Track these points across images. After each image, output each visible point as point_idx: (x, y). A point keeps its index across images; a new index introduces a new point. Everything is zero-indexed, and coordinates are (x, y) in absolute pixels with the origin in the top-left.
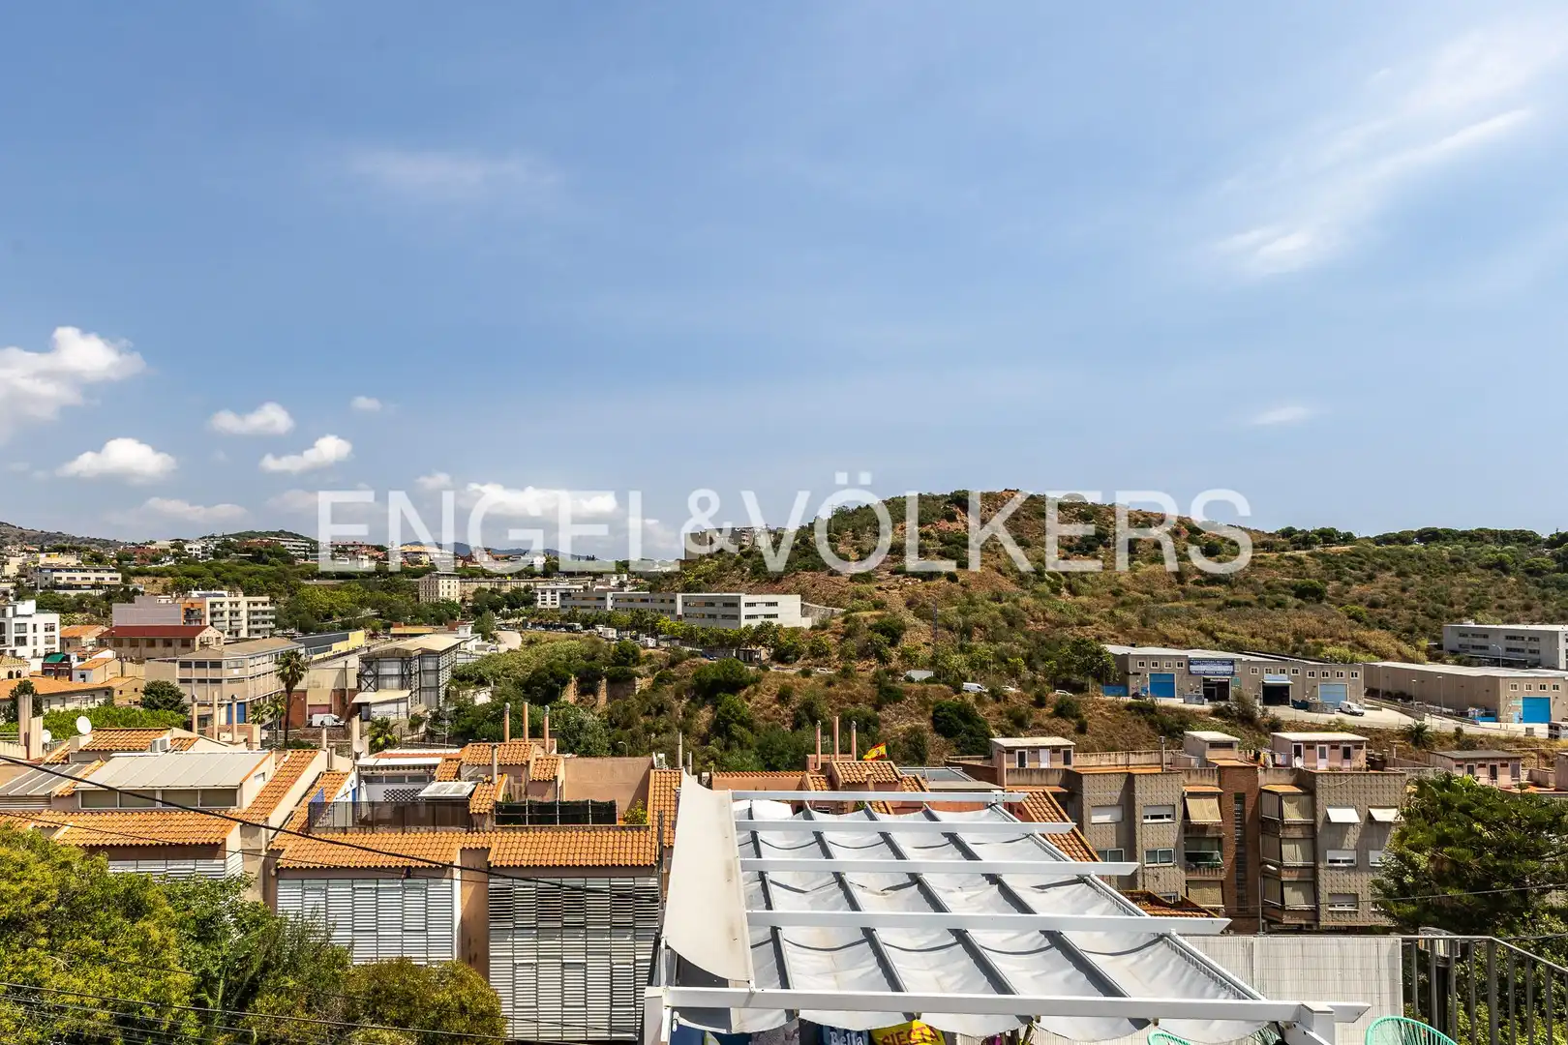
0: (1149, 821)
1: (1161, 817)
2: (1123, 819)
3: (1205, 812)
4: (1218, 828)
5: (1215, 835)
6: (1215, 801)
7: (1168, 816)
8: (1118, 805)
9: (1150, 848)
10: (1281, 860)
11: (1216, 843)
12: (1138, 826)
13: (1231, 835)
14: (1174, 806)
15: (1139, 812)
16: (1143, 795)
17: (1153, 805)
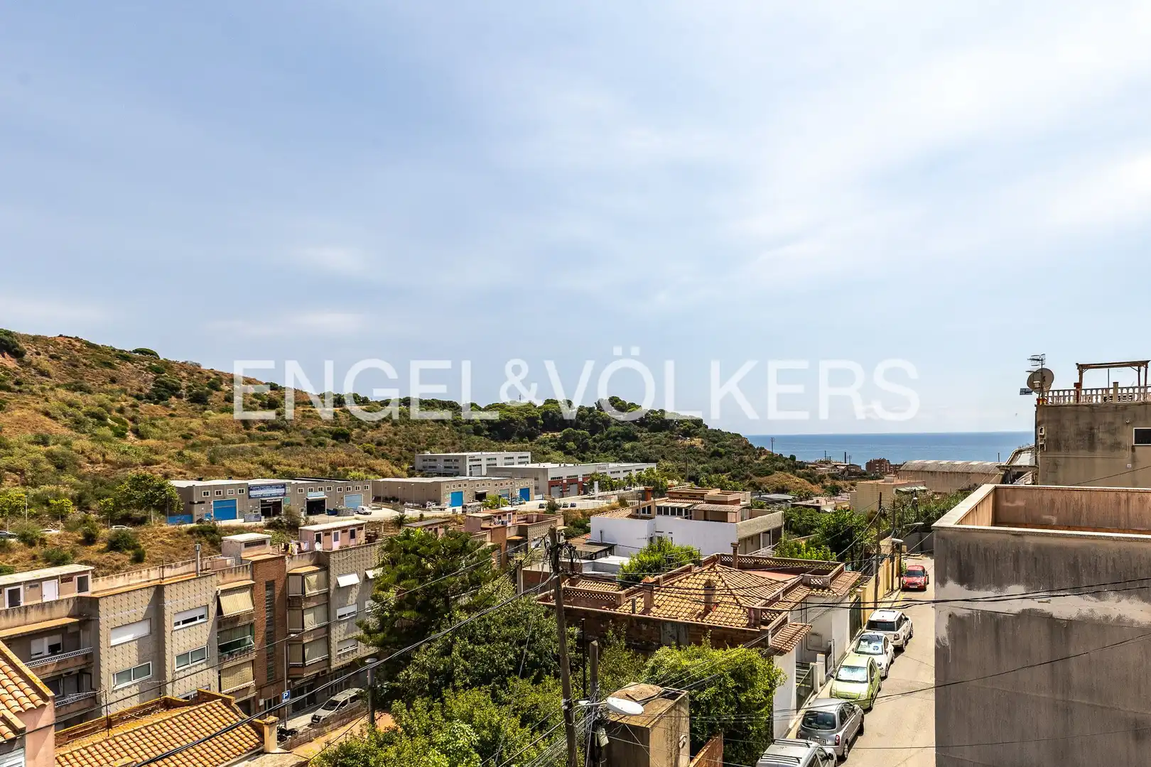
0: (181, 626)
1: (195, 619)
2: (151, 633)
3: (239, 604)
4: (250, 615)
5: (247, 622)
6: (247, 594)
7: (201, 617)
8: (144, 620)
9: (182, 651)
10: (303, 627)
11: (248, 630)
12: (167, 635)
13: (261, 622)
14: (208, 605)
15: (169, 620)
16: (174, 604)
17: (185, 611)
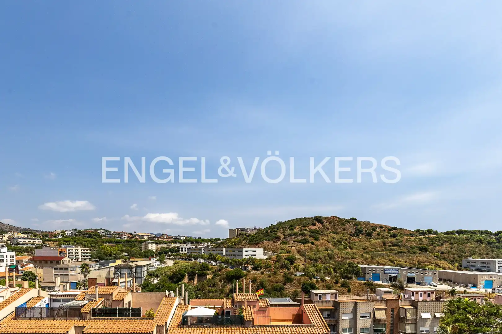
0: (362, 318)
1: (366, 317)
2: (353, 318)
3: (381, 315)
4: (385, 321)
5: (383, 323)
6: (384, 312)
7: (368, 317)
8: (351, 313)
9: (362, 327)
10: (405, 331)
11: (384, 326)
12: (358, 320)
13: (389, 323)
14: (370, 313)
15: (359, 315)
16: (360, 309)
17: (363, 313)
